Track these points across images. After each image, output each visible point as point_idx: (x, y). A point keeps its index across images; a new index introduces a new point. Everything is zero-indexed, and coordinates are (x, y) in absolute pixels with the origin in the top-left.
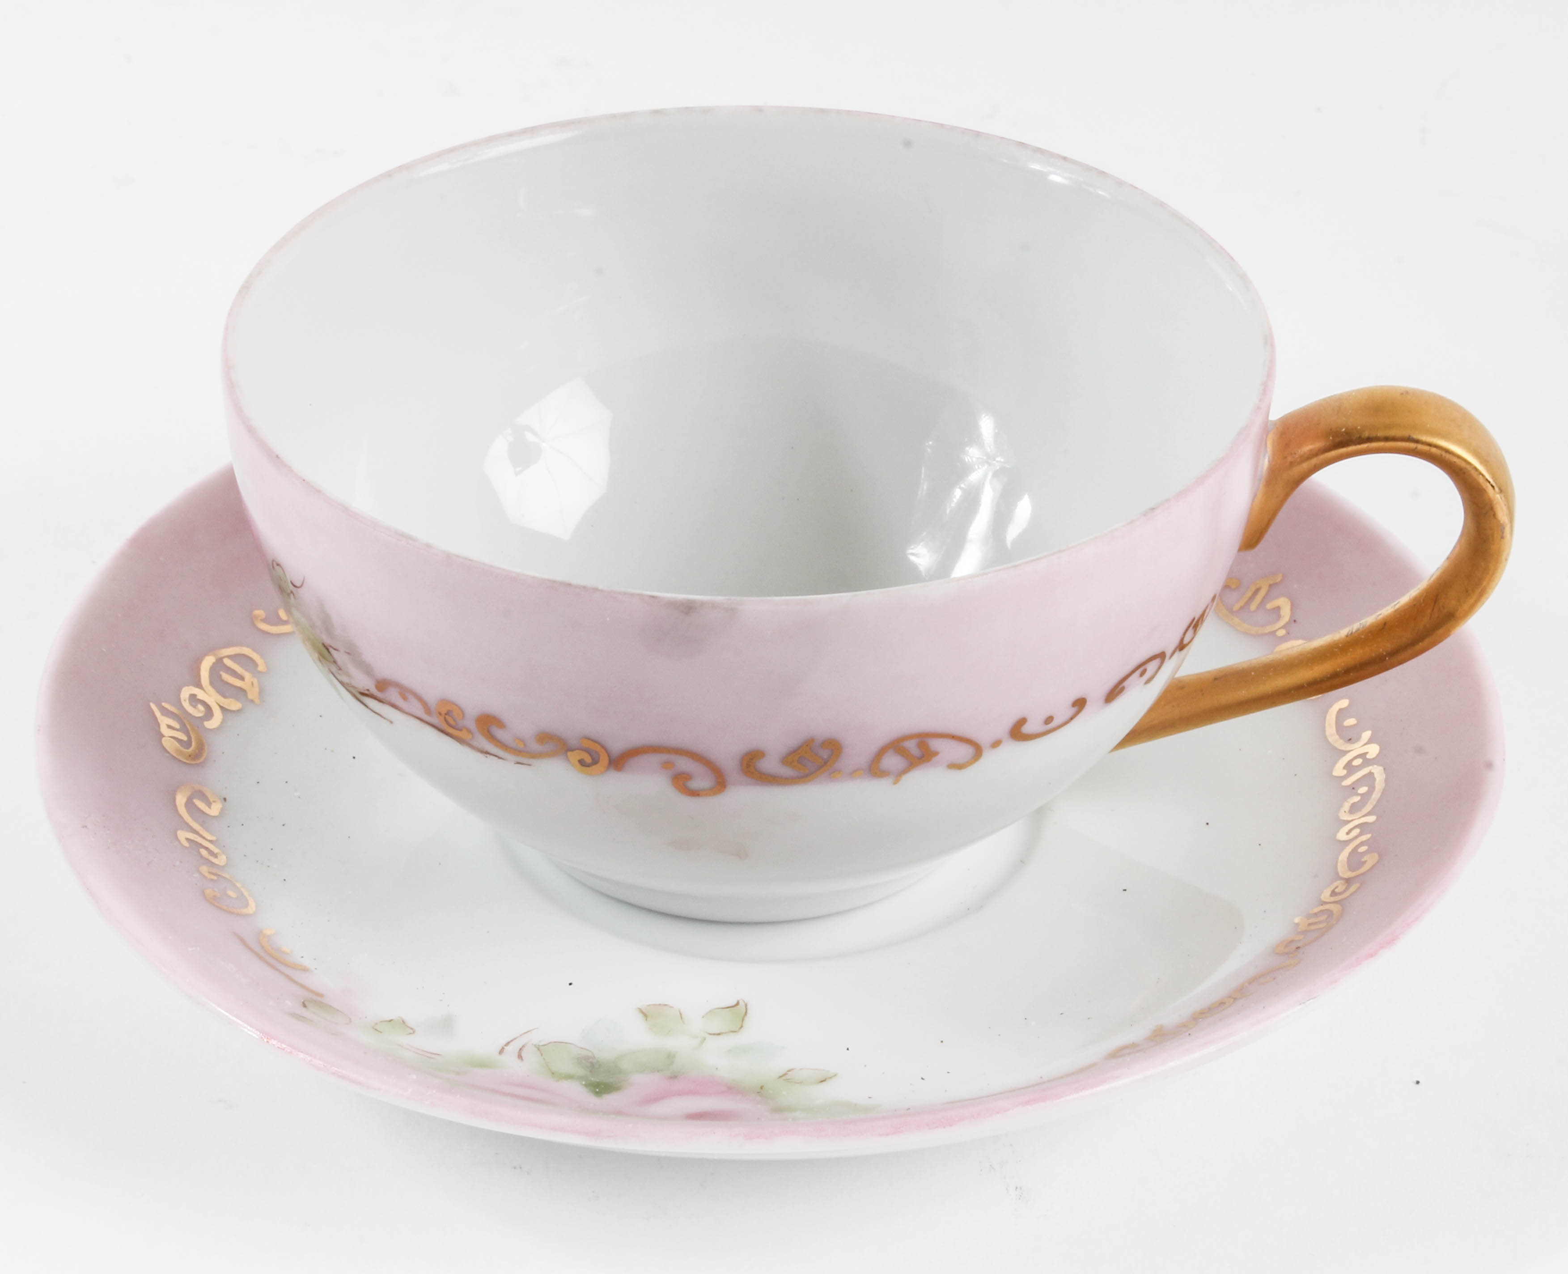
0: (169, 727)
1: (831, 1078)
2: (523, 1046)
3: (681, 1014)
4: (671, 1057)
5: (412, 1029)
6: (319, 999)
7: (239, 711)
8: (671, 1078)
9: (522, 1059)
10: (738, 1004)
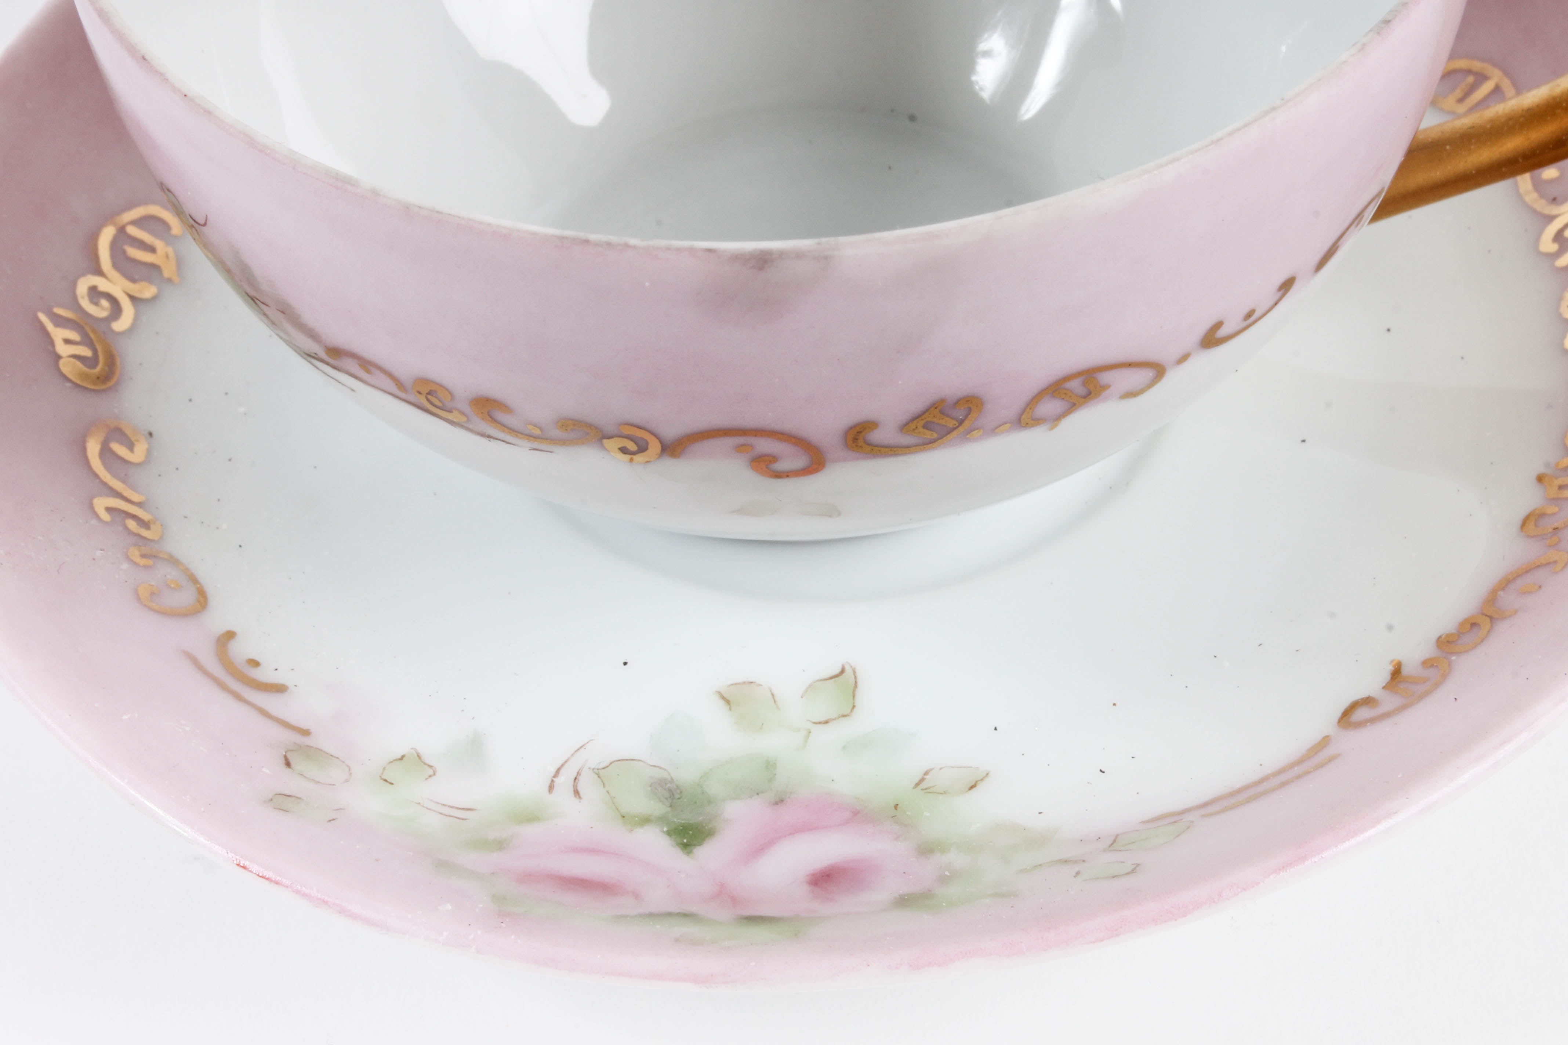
0: (67, 341)
1: (982, 780)
2: (578, 774)
3: (773, 695)
4: (770, 765)
5: (430, 766)
6: (306, 741)
7: (155, 298)
8: (776, 803)
9: (580, 798)
10: (843, 671)
